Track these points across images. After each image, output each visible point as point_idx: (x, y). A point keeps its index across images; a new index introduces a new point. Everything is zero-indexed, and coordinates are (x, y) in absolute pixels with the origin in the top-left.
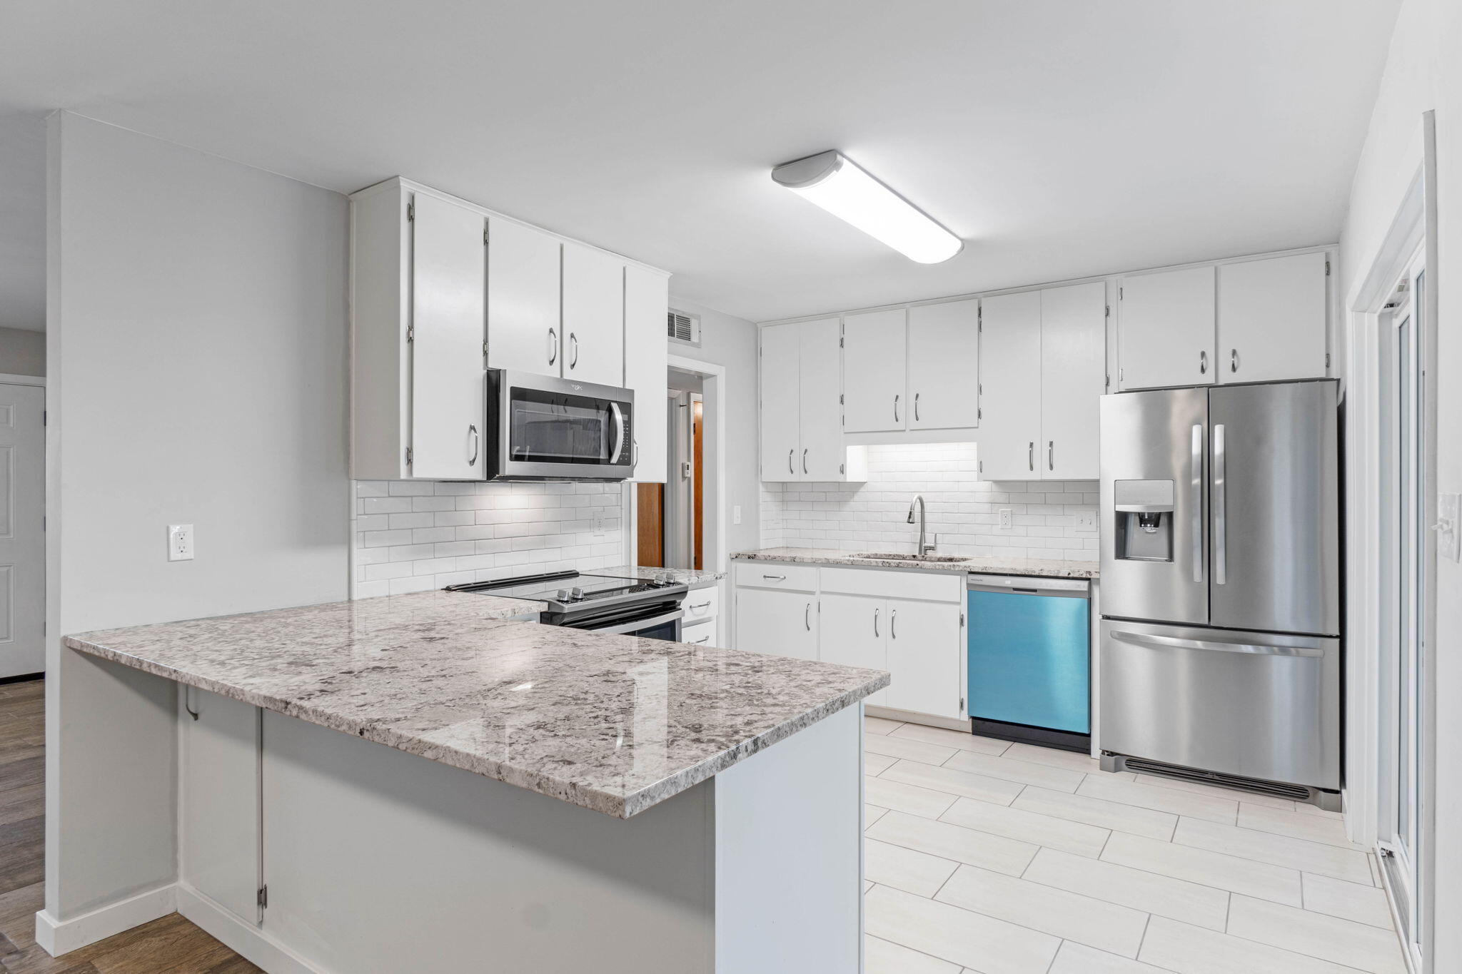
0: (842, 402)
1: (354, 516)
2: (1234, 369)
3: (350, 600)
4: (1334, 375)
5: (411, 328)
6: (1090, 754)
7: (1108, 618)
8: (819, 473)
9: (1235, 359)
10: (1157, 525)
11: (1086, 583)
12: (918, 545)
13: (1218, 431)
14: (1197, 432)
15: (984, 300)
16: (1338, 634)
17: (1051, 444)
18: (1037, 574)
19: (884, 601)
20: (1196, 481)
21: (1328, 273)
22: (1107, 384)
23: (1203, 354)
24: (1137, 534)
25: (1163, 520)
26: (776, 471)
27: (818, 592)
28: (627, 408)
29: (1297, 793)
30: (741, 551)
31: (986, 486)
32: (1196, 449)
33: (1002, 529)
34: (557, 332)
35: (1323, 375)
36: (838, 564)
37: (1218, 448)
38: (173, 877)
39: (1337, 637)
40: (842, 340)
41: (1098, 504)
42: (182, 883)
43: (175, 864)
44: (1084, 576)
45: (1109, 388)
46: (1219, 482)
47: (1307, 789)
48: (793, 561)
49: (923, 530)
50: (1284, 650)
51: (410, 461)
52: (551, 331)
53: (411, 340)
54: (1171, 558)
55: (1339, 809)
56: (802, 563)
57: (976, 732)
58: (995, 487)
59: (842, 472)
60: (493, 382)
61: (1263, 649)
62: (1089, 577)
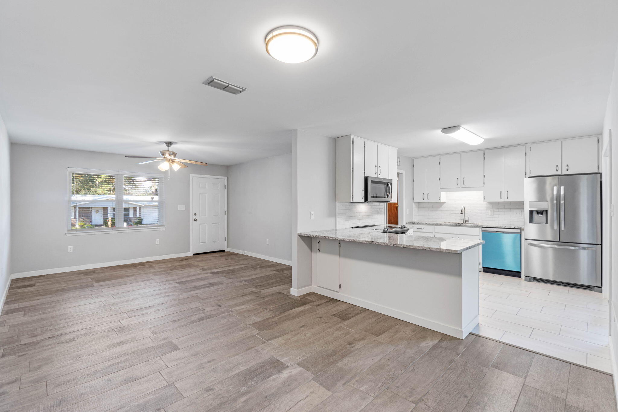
0: (440, 180)
1: (337, 210)
2: (567, 170)
3: (336, 229)
4: (600, 172)
5: (353, 168)
6: (521, 278)
7: (527, 239)
8: (432, 200)
9: (568, 167)
10: (542, 214)
11: (520, 230)
12: (463, 220)
13: (562, 188)
14: (555, 189)
15: (485, 151)
16: (601, 244)
17: (507, 191)
18: (504, 227)
19: (455, 235)
20: (555, 202)
21: (598, 143)
22: (526, 174)
23: (557, 166)
24: (536, 217)
25: (544, 213)
26: (418, 199)
27: (434, 233)
28: (391, 184)
29: (588, 287)
30: (409, 221)
31: (485, 203)
32: (555, 193)
33: (490, 215)
34: (377, 166)
35: (597, 172)
36: (440, 225)
37: (562, 192)
38: (311, 285)
39: (600, 245)
40: (440, 162)
41: (523, 209)
42: (313, 286)
43: (311, 282)
44: (519, 228)
45: (526, 176)
46: (562, 202)
47: (591, 286)
48: (426, 224)
49: (465, 216)
50: (584, 248)
51: (353, 198)
52: (376, 166)
53: (353, 171)
54: (547, 223)
55: (601, 292)
56: (429, 225)
57: (484, 271)
58: (488, 204)
59: (440, 199)
60: (366, 179)
61: (577, 248)
62: (520, 228)
